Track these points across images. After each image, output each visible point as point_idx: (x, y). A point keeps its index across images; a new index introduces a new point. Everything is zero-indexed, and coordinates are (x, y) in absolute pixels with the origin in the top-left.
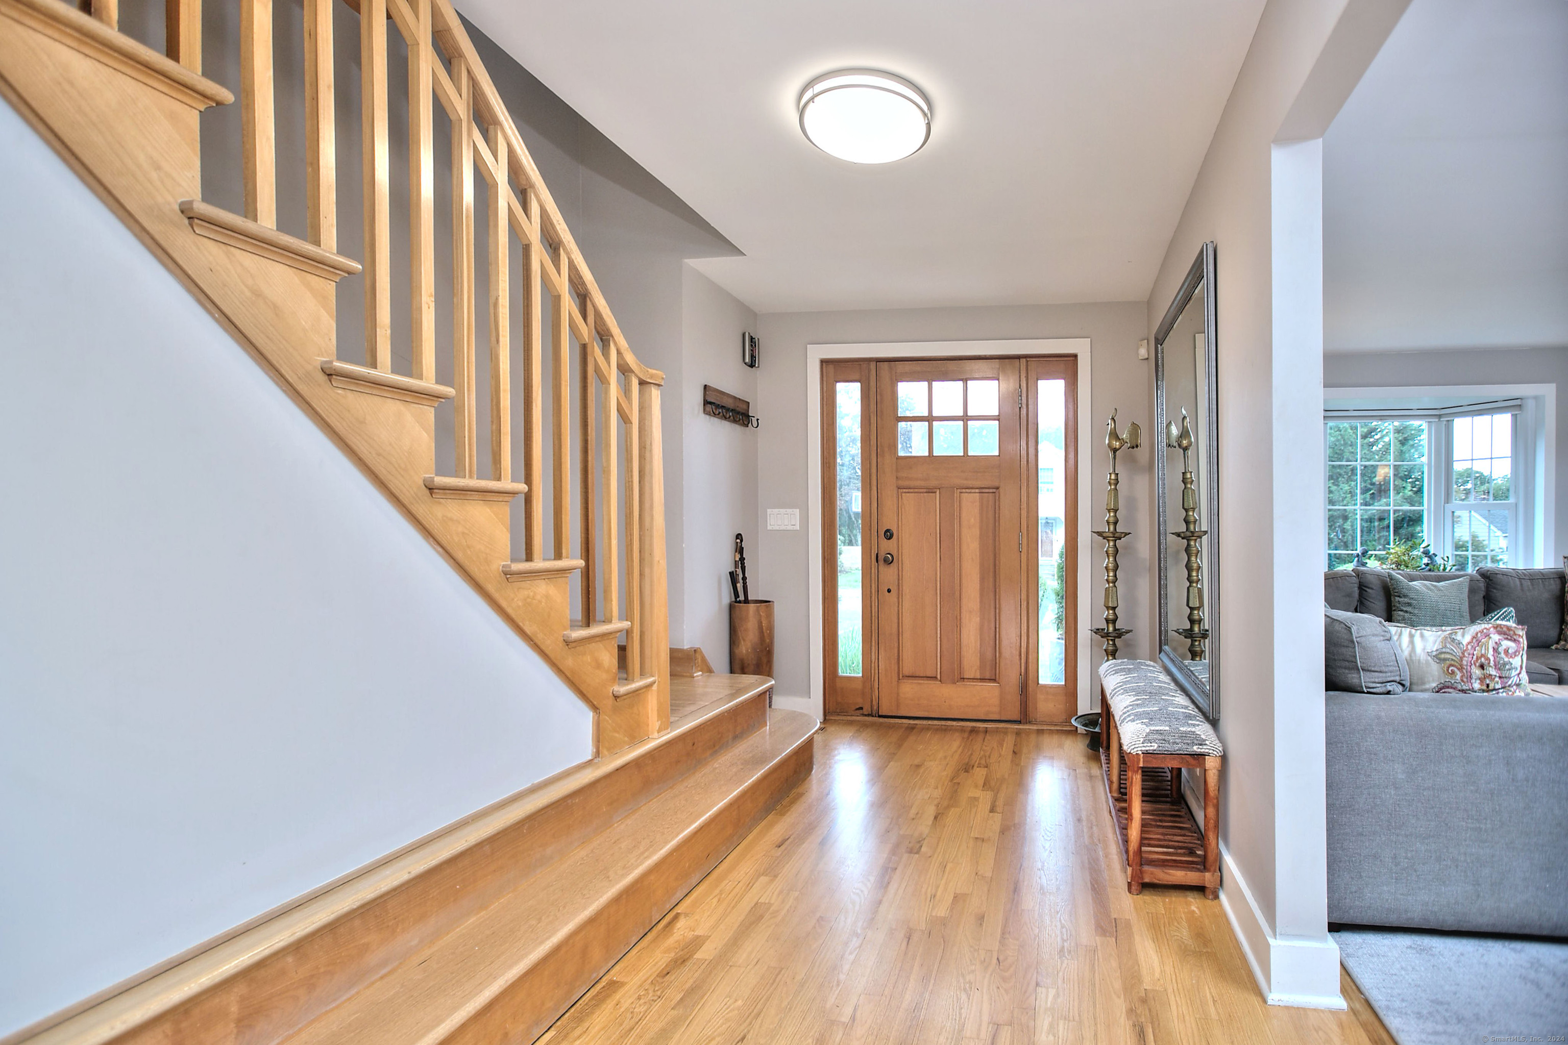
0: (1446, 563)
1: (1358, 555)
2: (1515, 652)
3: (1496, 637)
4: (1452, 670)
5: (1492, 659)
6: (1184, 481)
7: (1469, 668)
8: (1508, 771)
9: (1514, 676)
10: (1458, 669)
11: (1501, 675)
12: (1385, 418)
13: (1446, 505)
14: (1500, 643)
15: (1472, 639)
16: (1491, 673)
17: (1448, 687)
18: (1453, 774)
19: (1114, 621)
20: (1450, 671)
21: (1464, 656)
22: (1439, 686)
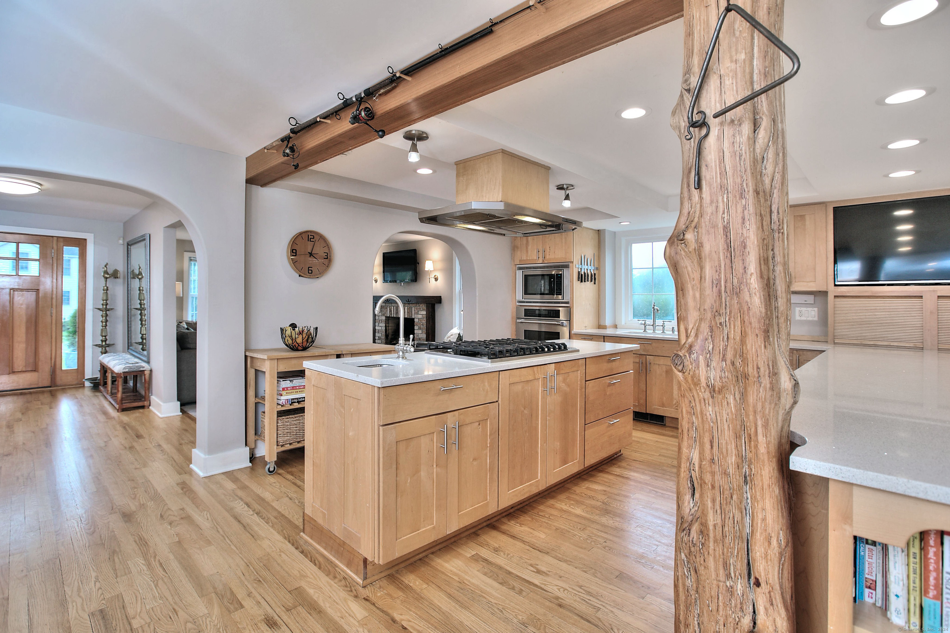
6: (140, 290)
19: (106, 341)
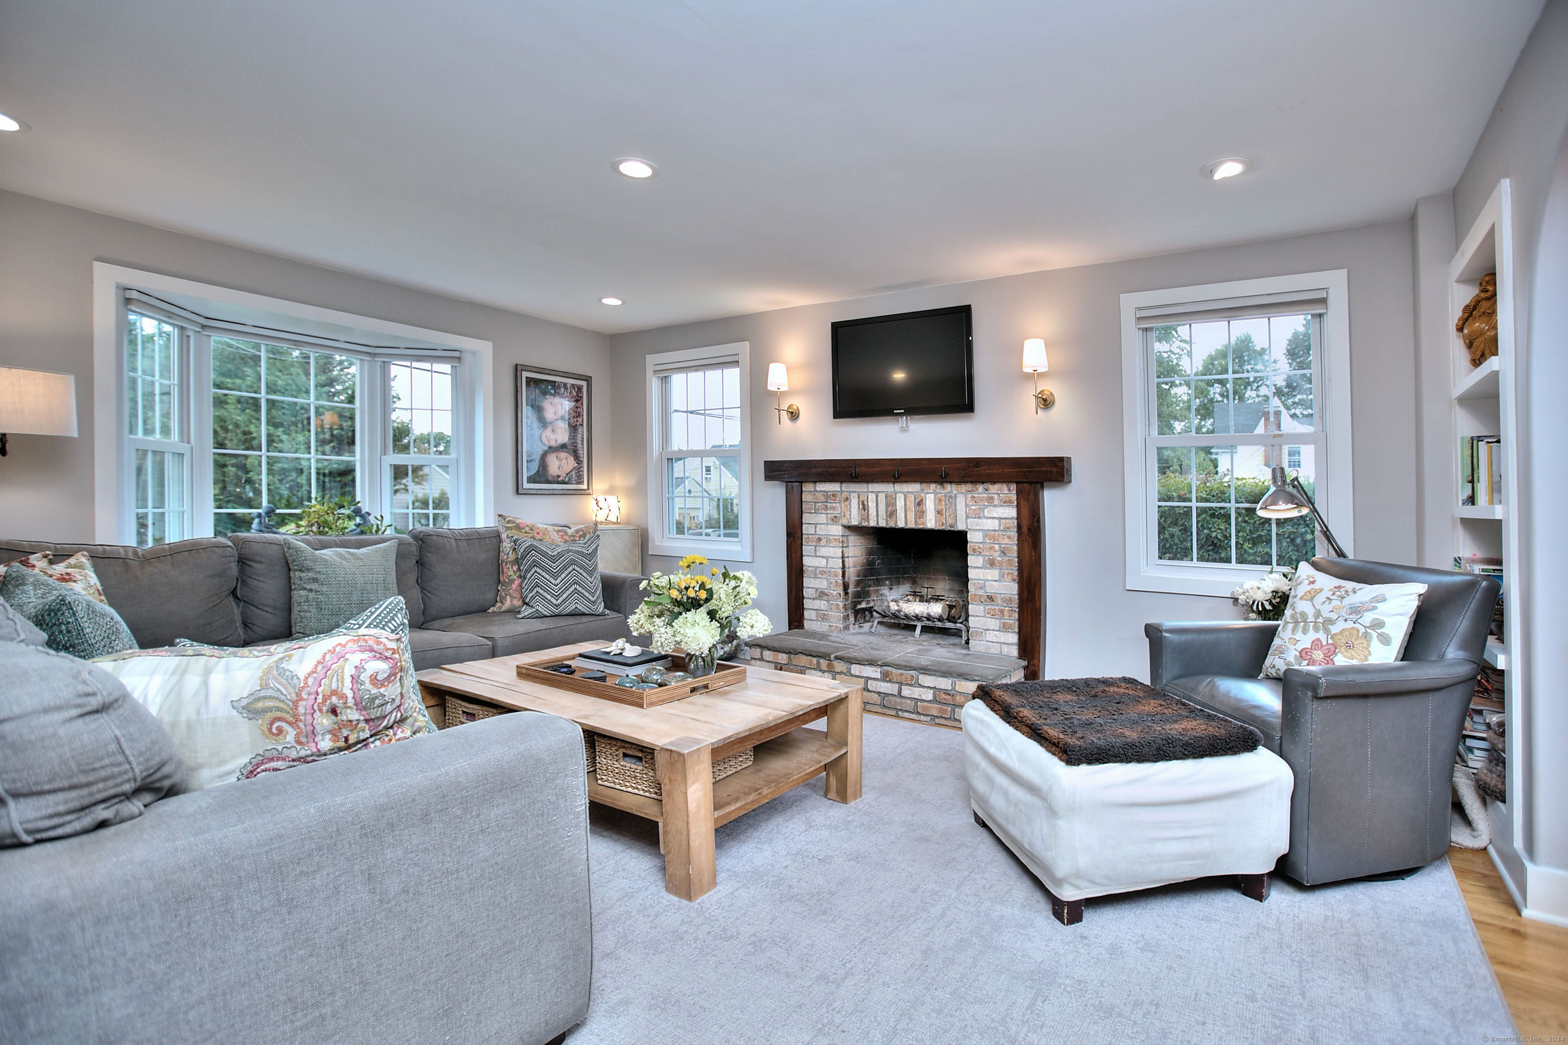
0: (379, 523)
1: (259, 515)
2: (389, 676)
3: (355, 658)
4: (278, 728)
5: (350, 694)
7: (309, 717)
8: (373, 891)
9: (391, 712)
10: (290, 723)
11: (368, 717)
12: (300, 344)
13: (383, 457)
14: (363, 667)
15: (316, 666)
16: (350, 717)
17: (272, 760)
18: (258, 947)
20: (274, 730)
21: (302, 699)
22: (254, 762)
